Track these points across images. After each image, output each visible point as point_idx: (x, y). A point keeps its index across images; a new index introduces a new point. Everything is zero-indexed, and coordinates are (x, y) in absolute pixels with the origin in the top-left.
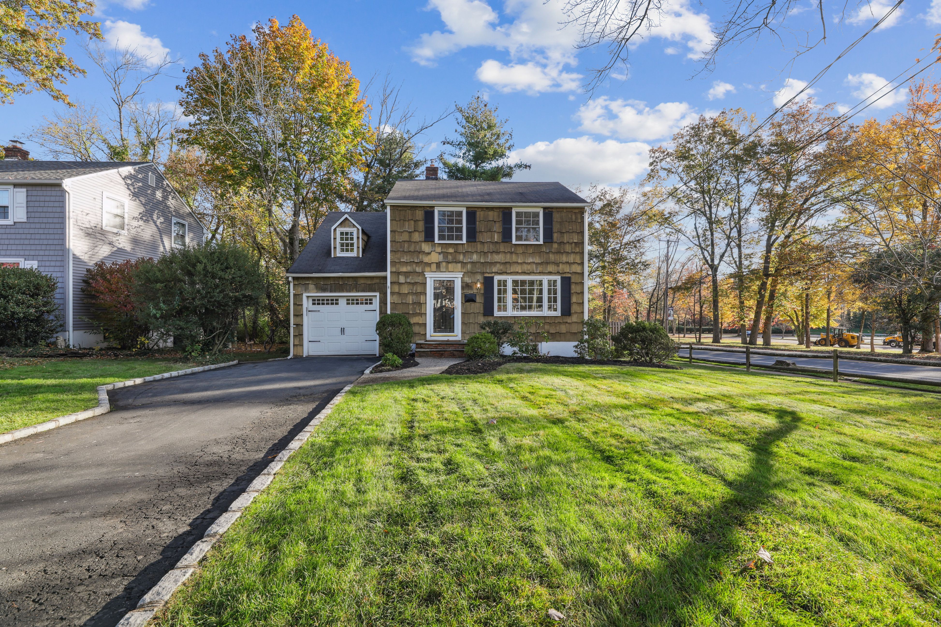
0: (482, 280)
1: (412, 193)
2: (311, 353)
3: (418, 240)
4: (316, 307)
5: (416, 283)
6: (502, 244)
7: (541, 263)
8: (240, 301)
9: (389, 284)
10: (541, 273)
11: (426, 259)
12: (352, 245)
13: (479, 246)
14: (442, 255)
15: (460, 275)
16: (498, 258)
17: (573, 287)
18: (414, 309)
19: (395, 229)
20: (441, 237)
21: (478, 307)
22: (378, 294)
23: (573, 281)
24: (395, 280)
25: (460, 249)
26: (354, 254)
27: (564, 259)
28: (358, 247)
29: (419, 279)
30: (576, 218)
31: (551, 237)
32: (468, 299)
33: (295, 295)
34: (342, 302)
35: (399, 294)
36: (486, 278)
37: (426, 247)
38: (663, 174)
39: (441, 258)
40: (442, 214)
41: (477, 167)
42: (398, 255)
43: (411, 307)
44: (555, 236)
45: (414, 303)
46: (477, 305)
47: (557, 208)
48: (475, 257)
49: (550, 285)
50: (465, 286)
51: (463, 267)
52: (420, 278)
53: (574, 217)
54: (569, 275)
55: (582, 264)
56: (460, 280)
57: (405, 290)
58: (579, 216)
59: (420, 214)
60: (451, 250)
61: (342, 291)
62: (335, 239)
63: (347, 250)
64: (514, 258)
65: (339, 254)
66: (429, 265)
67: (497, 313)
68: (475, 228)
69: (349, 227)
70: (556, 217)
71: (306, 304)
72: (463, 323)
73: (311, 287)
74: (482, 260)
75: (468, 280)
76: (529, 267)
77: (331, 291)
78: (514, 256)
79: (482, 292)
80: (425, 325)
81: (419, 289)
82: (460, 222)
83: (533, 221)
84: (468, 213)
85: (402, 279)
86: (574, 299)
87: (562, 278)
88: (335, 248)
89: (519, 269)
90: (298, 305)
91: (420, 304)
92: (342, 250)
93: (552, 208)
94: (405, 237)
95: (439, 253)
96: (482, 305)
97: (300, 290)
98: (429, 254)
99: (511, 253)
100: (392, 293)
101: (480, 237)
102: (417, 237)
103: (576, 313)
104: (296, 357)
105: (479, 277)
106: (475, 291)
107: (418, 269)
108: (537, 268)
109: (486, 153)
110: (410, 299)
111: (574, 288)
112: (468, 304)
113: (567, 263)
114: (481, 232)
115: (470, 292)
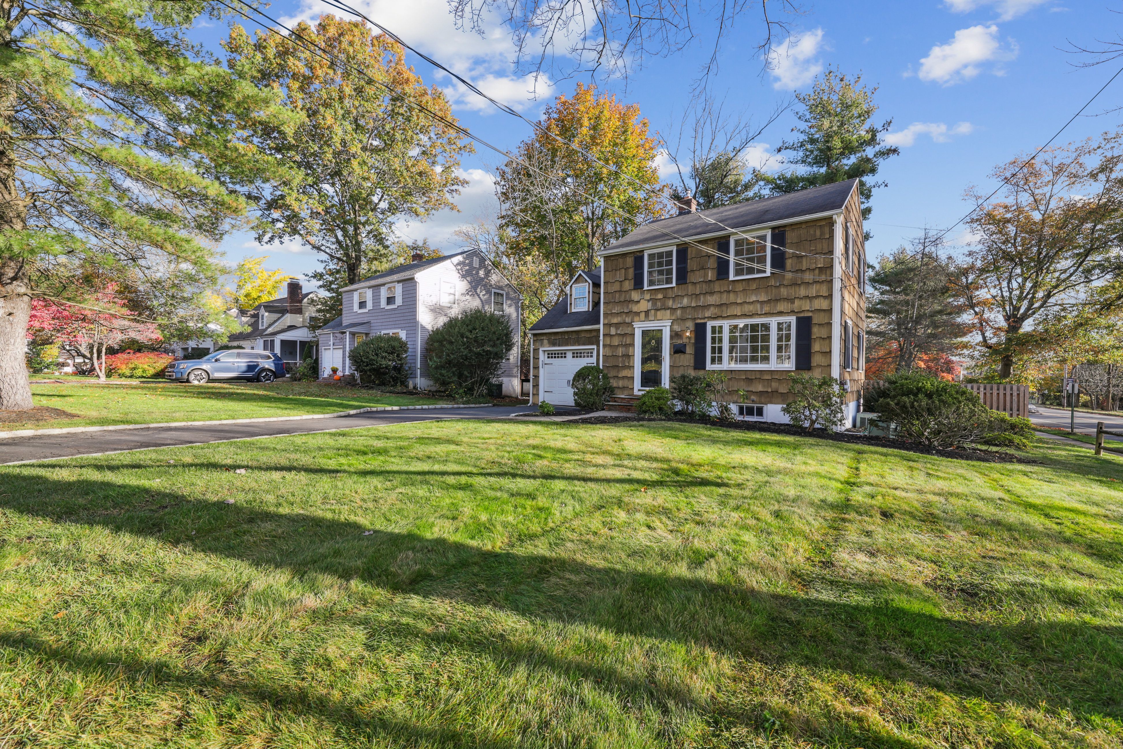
0: (692, 328)
2: (545, 402)
3: (628, 289)
4: (550, 361)
5: (625, 334)
6: (717, 283)
7: (769, 301)
9: (601, 338)
10: (767, 314)
11: (635, 308)
13: (690, 287)
14: (650, 303)
15: (668, 323)
16: (711, 300)
17: (815, 330)
18: (623, 362)
19: (607, 280)
20: (651, 283)
21: (688, 359)
22: (595, 347)
23: (815, 321)
24: (607, 332)
25: (670, 294)
26: (585, 308)
27: (802, 292)
28: (589, 302)
29: (628, 330)
30: (822, 234)
31: (783, 265)
32: (678, 350)
34: (569, 355)
35: (610, 346)
36: (697, 325)
37: (635, 296)
39: (649, 306)
40: (651, 256)
42: (610, 306)
43: (620, 360)
44: (788, 262)
45: (623, 356)
46: (687, 356)
47: (792, 225)
48: (685, 301)
49: (780, 329)
50: (675, 335)
51: (672, 314)
52: (630, 329)
53: (818, 233)
54: (810, 314)
55: (830, 296)
56: (668, 328)
57: (616, 342)
58: (827, 230)
59: (630, 261)
60: (660, 296)
61: (567, 344)
62: (571, 295)
63: (580, 305)
64: (732, 298)
65: (574, 309)
66: (638, 314)
67: (709, 367)
68: (685, 268)
69: (582, 282)
70: (791, 237)
71: (542, 357)
72: (671, 377)
73: (545, 342)
74: (694, 304)
75: (676, 328)
76: (751, 307)
77: (559, 346)
78: (732, 295)
79: (693, 341)
80: (633, 378)
81: (628, 341)
82: (670, 263)
83: (748, 250)
84: (678, 252)
85: (613, 331)
86: (816, 347)
87: (798, 319)
88: (571, 304)
89: (738, 311)
90: (536, 359)
91: (628, 356)
92: (577, 306)
93: (785, 226)
94: (616, 287)
95: (648, 301)
96: (692, 357)
97: (537, 345)
98: (638, 302)
99: (729, 292)
100: (604, 346)
101: (691, 277)
102: (628, 285)
103: (819, 366)
104: (534, 404)
105: (690, 325)
106: (685, 340)
107: (628, 320)
108: (762, 309)
110: (620, 351)
111: (816, 332)
112: (677, 355)
113: (807, 297)
114: (692, 271)
115: (680, 342)
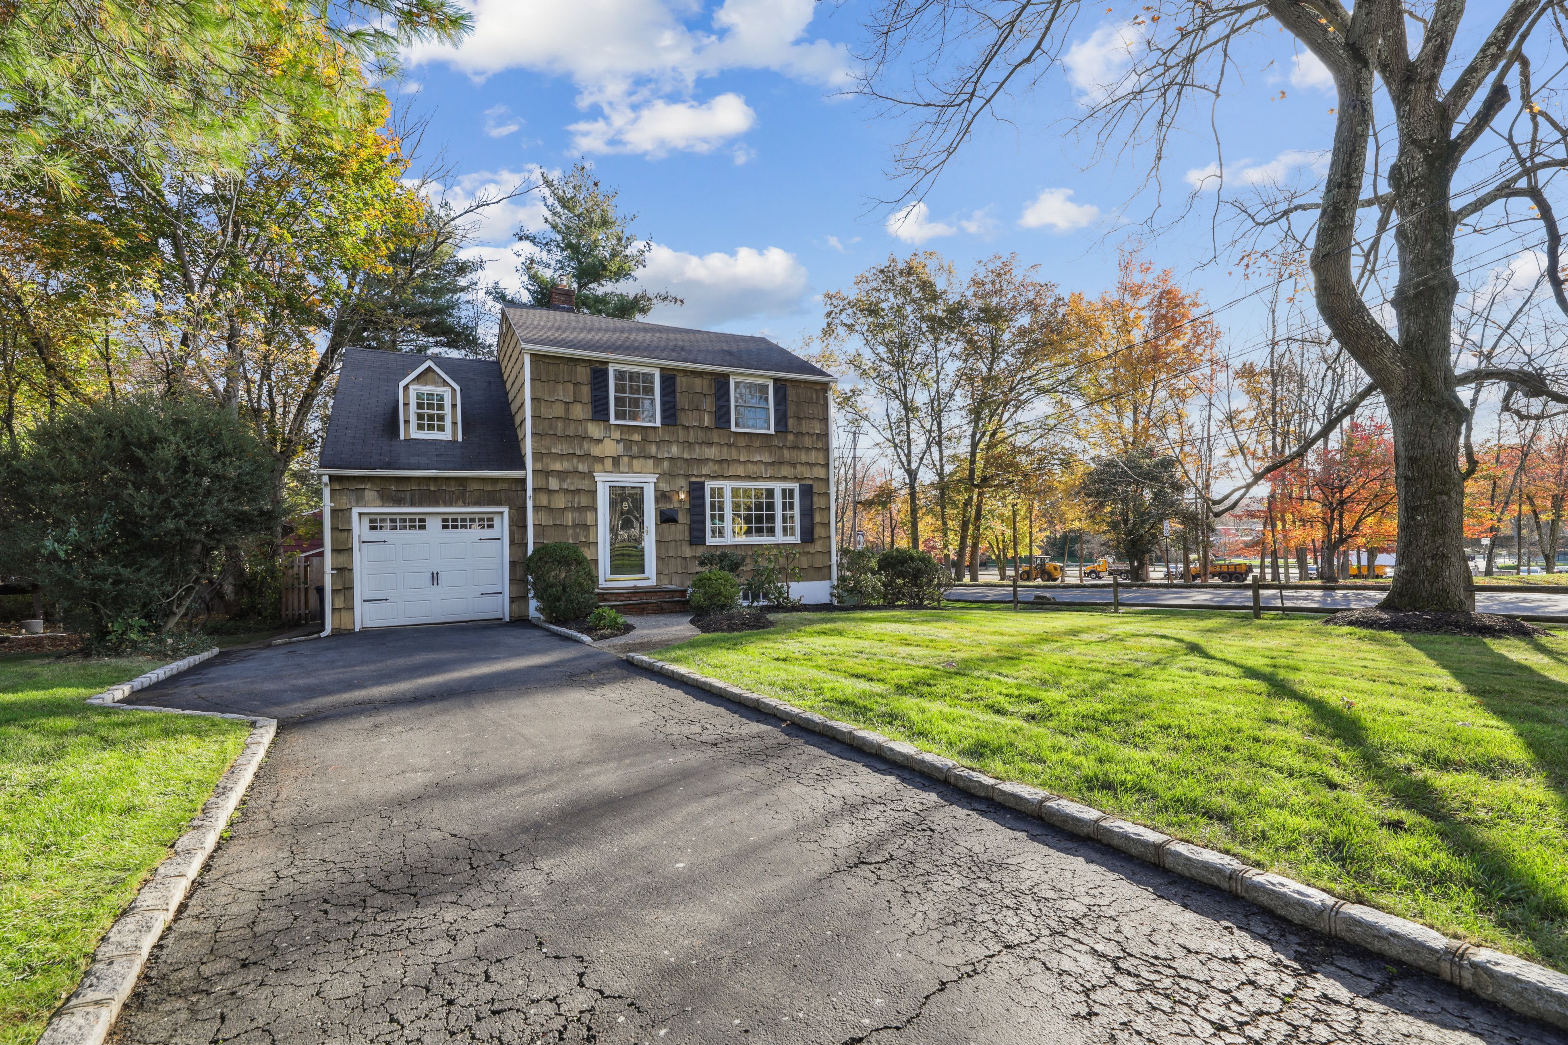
0: (686, 488)
1: (551, 335)
2: (369, 624)
3: (581, 417)
4: (378, 535)
5: (579, 491)
6: (716, 431)
7: (772, 464)
9: (530, 492)
10: (772, 478)
11: (596, 451)
12: (441, 418)
13: (681, 431)
14: (621, 446)
15: (653, 479)
16: (710, 452)
17: (816, 499)
18: (577, 535)
19: (539, 395)
20: (620, 415)
21: (679, 531)
22: (505, 510)
23: (815, 490)
24: (541, 484)
25: (652, 436)
26: (446, 435)
27: (803, 457)
28: (455, 424)
29: (584, 484)
30: (818, 399)
31: (786, 425)
32: (666, 518)
33: (334, 511)
34: (434, 524)
35: (549, 509)
36: (692, 485)
37: (595, 430)
38: (841, 331)
39: (619, 449)
40: (621, 376)
41: (580, 287)
42: (546, 442)
43: (570, 532)
44: (790, 422)
45: (575, 526)
46: (680, 527)
47: (793, 381)
48: (675, 450)
49: (784, 496)
50: (661, 497)
51: (656, 465)
52: (586, 482)
53: (814, 397)
54: (811, 482)
55: (827, 466)
56: (652, 486)
57: (560, 502)
58: (822, 395)
59: (583, 374)
60: (637, 437)
61: (436, 503)
62: (406, 405)
63: (431, 427)
64: (734, 454)
65: (415, 434)
66: (601, 460)
67: (710, 541)
68: (674, 403)
69: (435, 384)
70: (791, 393)
71: (359, 528)
72: (659, 558)
73: (370, 494)
74: (686, 456)
75: (664, 486)
76: (755, 468)
77: (412, 504)
78: (733, 450)
79: (687, 506)
80: (595, 561)
81: (585, 501)
82: (651, 391)
83: (760, 398)
84: (663, 378)
85: (553, 484)
86: (817, 518)
87: (801, 486)
88: (407, 422)
89: (741, 471)
90: (342, 530)
91: (586, 527)
92: (420, 427)
93: (785, 380)
94: (558, 410)
95: (618, 441)
96: (686, 528)
97: (344, 501)
98: (600, 441)
99: (730, 446)
100: (536, 508)
101: (683, 419)
102: (579, 411)
103: (820, 538)
104: (337, 633)
105: (682, 482)
106: (676, 505)
107: (583, 467)
108: (766, 471)
110: (569, 519)
111: (818, 502)
112: (665, 526)
113: (807, 463)
114: (683, 409)
115: (669, 506)
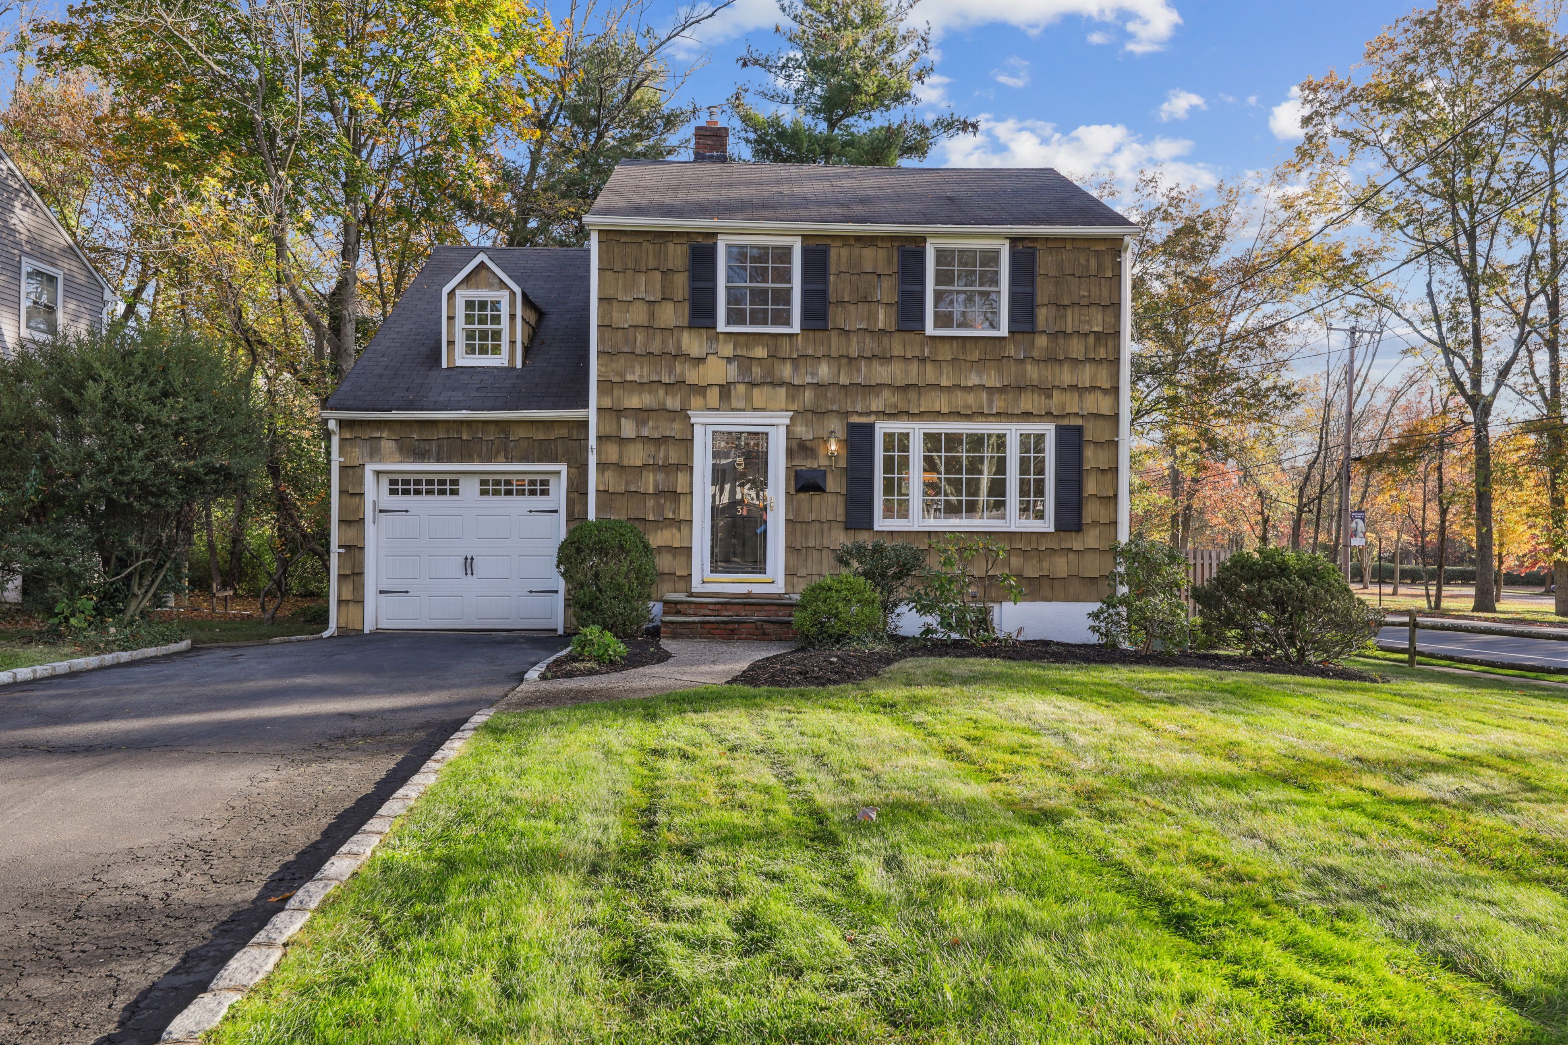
0: (841, 434)
1: (658, 198)
2: (384, 624)
3: (672, 323)
4: (399, 501)
5: (665, 439)
6: (897, 335)
7: (1003, 389)
8: (199, 481)
9: (592, 442)
10: (1001, 416)
11: (693, 376)
12: (497, 335)
13: (835, 338)
14: (734, 366)
15: (784, 419)
16: (884, 373)
17: (1089, 453)
18: (660, 508)
19: (610, 293)
20: (734, 317)
21: (830, 505)
22: (563, 468)
23: (1088, 436)
24: (609, 430)
25: (785, 349)
26: (500, 360)
27: (1066, 376)
28: (513, 342)
29: (674, 429)
30: (1100, 267)
31: (1031, 318)
32: (804, 484)
33: (343, 468)
34: (469, 488)
35: (620, 467)
36: (852, 428)
37: (693, 343)
38: (1339, 146)
39: (732, 372)
40: (739, 254)
41: (832, 125)
42: (619, 364)
43: (651, 503)
44: (1042, 314)
45: (659, 493)
46: (830, 499)
47: (1048, 239)
48: (824, 371)
49: (1025, 448)
50: (798, 448)
51: (791, 397)
52: (677, 426)
53: (1093, 264)
54: (1079, 422)
55: (1115, 390)
56: (783, 431)
57: (636, 456)
58: (1107, 261)
59: (677, 254)
60: (760, 352)
61: (468, 457)
62: (451, 318)
63: (483, 350)
64: (930, 374)
65: (463, 360)
66: (700, 390)
67: (881, 523)
68: (824, 294)
69: (489, 286)
70: (1045, 262)
71: (374, 491)
72: (790, 549)
73: (388, 446)
74: (843, 380)
75: (802, 431)
76: (970, 398)
77: (439, 460)
78: (929, 368)
79: (843, 464)
80: (688, 551)
81: (674, 455)
82: (785, 275)
83: (982, 275)
84: (806, 252)
85: (628, 428)
86: (1091, 487)
87: (1060, 430)
88: (451, 343)
89: (942, 403)
90: (353, 494)
91: (674, 496)
92: (471, 350)
93: (1035, 239)
94: (638, 315)
95: (729, 360)
96: (841, 500)
97: (356, 454)
98: (701, 360)
99: (923, 360)
100: (602, 466)
101: (838, 317)
102: (670, 315)
103: (1095, 524)
104: (344, 633)
105: (836, 425)
106: (823, 462)
107: (673, 403)
108: (990, 402)
109: (857, 89)
110: (649, 482)
111: (1092, 457)
112: (803, 496)
113: (1074, 388)
114: (840, 302)
115: (810, 464)
